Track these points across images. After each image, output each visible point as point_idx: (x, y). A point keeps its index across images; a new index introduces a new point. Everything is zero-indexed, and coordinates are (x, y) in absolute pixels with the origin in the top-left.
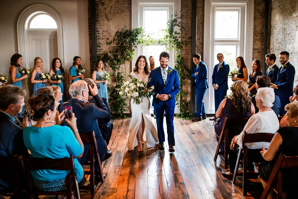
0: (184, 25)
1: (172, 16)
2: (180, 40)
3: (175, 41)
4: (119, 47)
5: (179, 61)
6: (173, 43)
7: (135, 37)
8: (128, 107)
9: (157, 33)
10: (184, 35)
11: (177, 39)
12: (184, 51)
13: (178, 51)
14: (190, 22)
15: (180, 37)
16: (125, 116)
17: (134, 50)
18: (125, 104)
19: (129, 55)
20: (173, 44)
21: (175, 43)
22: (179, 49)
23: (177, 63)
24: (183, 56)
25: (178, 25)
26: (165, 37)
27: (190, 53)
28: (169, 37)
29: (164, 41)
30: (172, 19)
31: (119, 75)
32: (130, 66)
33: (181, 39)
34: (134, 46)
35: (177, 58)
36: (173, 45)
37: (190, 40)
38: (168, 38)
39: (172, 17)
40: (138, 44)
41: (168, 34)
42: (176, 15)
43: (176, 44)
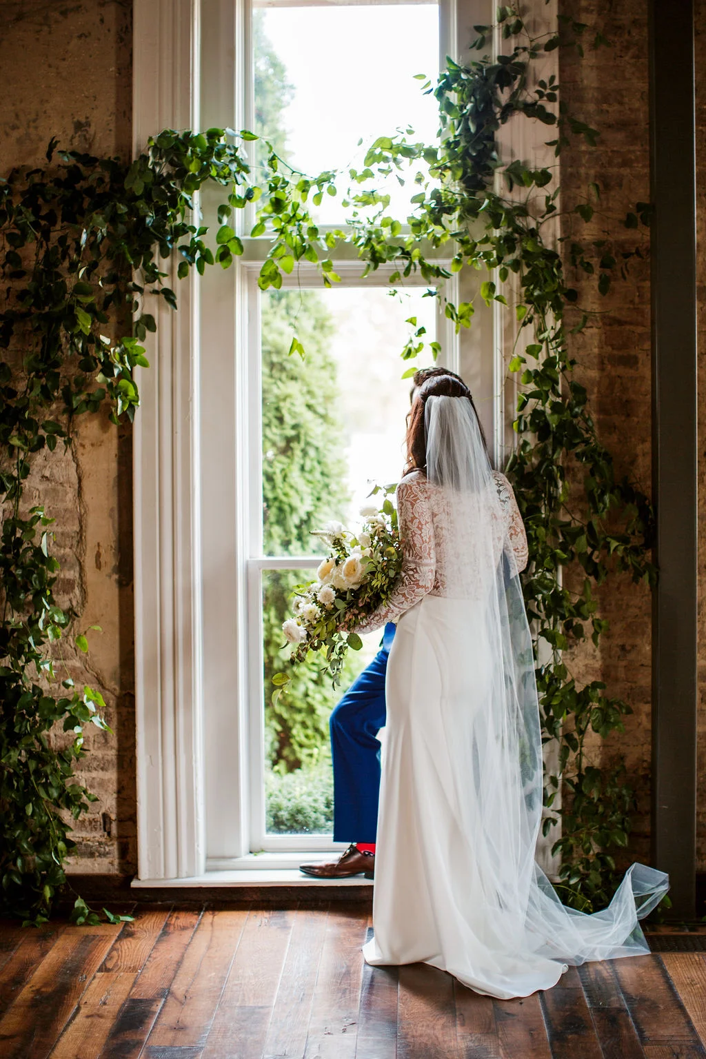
0: (591, 107)
1: (479, 36)
2: (551, 232)
3: (508, 243)
4: (22, 296)
5: (553, 421)
6: (491, 265)
7: (161, 212)
8: (105, 816)
9: (353, 175)
10: (586, 193)
11: (533, 225)
12: (593, 334)
13: (541, 330)
14: (638, 84)
15: (551, 209)
16: (79, 903)
17: (149, 322)
18: (70, 799)
19: (108, 369)
20: (496, 271)
21: (509, 258)
22: (550, 315)
23: (530, 437)
24: (588, 374)
25: (534, 111)
26: (419, 214)
27: (647, 346)
28: (456, 214)
29: (415, 245)
30: (486, 59)
31: (19, 542)
32: (120, 463)
33: (564, 224)
34: (148, 287)
35: (532, 387)
36: (497, 280)
37: (642, 235)
38: (452, 222)
39: (484, 42)
40: (183, 272)
41: (452, 186)
42: (512, 21)
43: (516, 266)
